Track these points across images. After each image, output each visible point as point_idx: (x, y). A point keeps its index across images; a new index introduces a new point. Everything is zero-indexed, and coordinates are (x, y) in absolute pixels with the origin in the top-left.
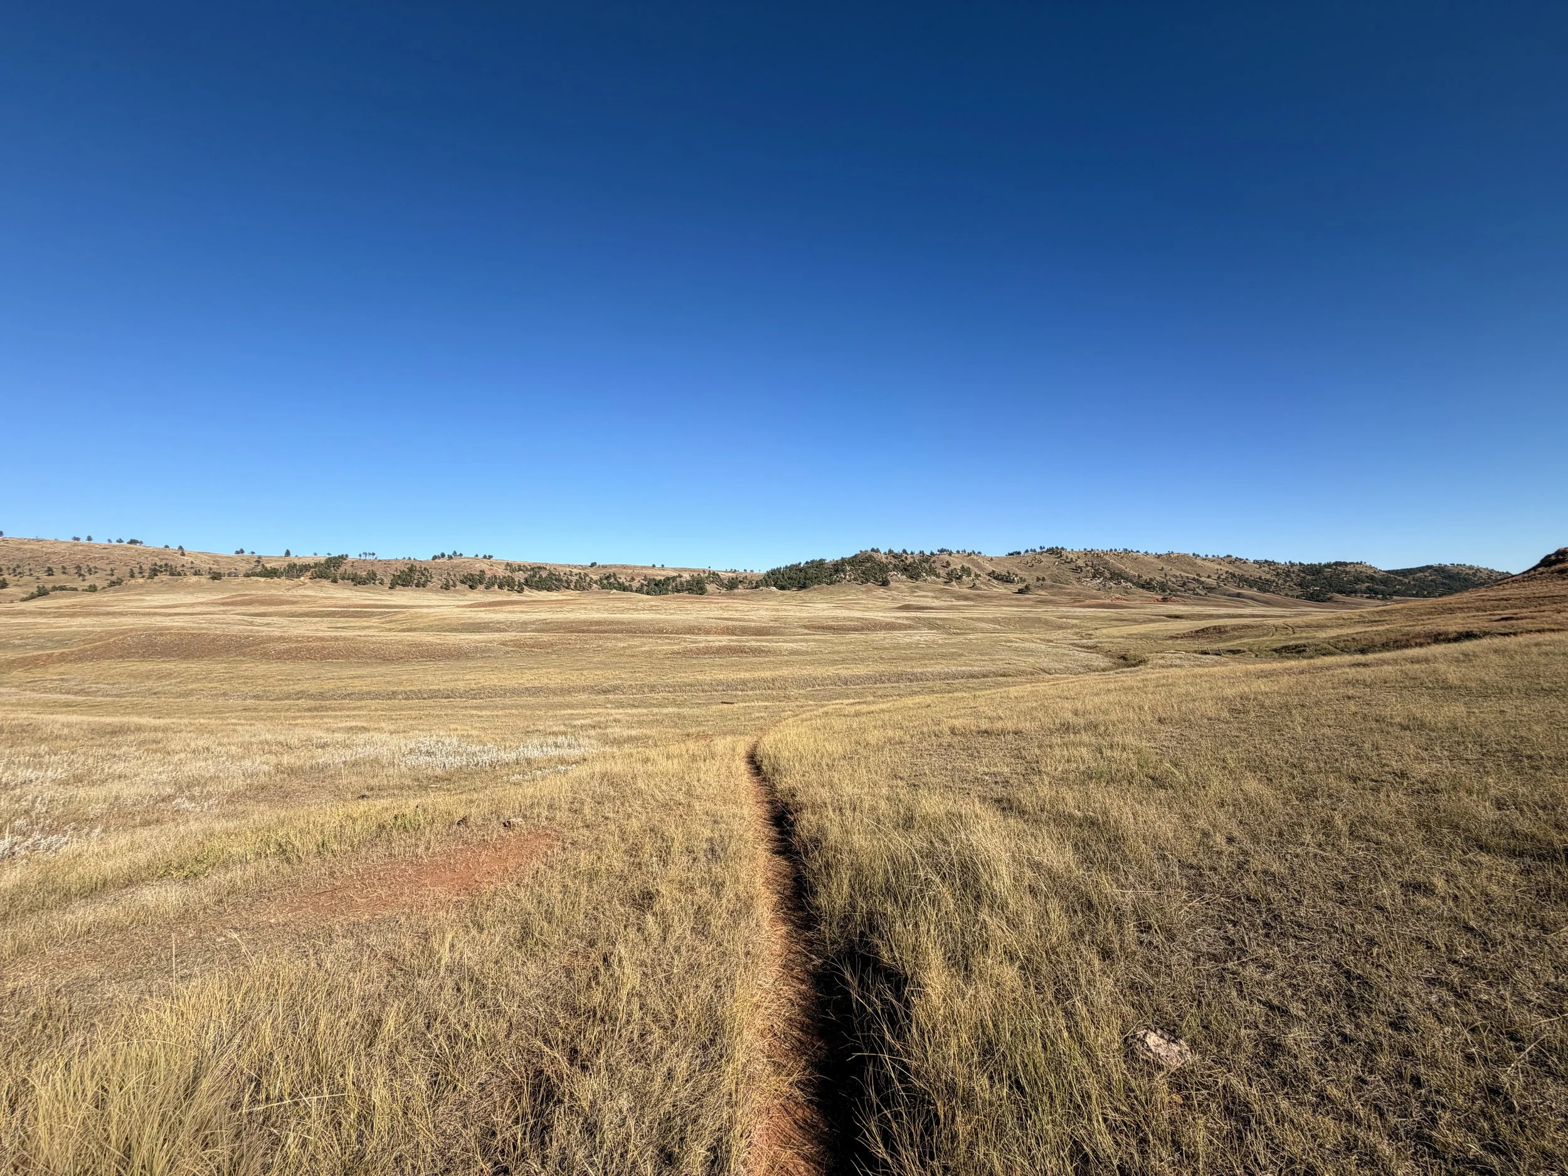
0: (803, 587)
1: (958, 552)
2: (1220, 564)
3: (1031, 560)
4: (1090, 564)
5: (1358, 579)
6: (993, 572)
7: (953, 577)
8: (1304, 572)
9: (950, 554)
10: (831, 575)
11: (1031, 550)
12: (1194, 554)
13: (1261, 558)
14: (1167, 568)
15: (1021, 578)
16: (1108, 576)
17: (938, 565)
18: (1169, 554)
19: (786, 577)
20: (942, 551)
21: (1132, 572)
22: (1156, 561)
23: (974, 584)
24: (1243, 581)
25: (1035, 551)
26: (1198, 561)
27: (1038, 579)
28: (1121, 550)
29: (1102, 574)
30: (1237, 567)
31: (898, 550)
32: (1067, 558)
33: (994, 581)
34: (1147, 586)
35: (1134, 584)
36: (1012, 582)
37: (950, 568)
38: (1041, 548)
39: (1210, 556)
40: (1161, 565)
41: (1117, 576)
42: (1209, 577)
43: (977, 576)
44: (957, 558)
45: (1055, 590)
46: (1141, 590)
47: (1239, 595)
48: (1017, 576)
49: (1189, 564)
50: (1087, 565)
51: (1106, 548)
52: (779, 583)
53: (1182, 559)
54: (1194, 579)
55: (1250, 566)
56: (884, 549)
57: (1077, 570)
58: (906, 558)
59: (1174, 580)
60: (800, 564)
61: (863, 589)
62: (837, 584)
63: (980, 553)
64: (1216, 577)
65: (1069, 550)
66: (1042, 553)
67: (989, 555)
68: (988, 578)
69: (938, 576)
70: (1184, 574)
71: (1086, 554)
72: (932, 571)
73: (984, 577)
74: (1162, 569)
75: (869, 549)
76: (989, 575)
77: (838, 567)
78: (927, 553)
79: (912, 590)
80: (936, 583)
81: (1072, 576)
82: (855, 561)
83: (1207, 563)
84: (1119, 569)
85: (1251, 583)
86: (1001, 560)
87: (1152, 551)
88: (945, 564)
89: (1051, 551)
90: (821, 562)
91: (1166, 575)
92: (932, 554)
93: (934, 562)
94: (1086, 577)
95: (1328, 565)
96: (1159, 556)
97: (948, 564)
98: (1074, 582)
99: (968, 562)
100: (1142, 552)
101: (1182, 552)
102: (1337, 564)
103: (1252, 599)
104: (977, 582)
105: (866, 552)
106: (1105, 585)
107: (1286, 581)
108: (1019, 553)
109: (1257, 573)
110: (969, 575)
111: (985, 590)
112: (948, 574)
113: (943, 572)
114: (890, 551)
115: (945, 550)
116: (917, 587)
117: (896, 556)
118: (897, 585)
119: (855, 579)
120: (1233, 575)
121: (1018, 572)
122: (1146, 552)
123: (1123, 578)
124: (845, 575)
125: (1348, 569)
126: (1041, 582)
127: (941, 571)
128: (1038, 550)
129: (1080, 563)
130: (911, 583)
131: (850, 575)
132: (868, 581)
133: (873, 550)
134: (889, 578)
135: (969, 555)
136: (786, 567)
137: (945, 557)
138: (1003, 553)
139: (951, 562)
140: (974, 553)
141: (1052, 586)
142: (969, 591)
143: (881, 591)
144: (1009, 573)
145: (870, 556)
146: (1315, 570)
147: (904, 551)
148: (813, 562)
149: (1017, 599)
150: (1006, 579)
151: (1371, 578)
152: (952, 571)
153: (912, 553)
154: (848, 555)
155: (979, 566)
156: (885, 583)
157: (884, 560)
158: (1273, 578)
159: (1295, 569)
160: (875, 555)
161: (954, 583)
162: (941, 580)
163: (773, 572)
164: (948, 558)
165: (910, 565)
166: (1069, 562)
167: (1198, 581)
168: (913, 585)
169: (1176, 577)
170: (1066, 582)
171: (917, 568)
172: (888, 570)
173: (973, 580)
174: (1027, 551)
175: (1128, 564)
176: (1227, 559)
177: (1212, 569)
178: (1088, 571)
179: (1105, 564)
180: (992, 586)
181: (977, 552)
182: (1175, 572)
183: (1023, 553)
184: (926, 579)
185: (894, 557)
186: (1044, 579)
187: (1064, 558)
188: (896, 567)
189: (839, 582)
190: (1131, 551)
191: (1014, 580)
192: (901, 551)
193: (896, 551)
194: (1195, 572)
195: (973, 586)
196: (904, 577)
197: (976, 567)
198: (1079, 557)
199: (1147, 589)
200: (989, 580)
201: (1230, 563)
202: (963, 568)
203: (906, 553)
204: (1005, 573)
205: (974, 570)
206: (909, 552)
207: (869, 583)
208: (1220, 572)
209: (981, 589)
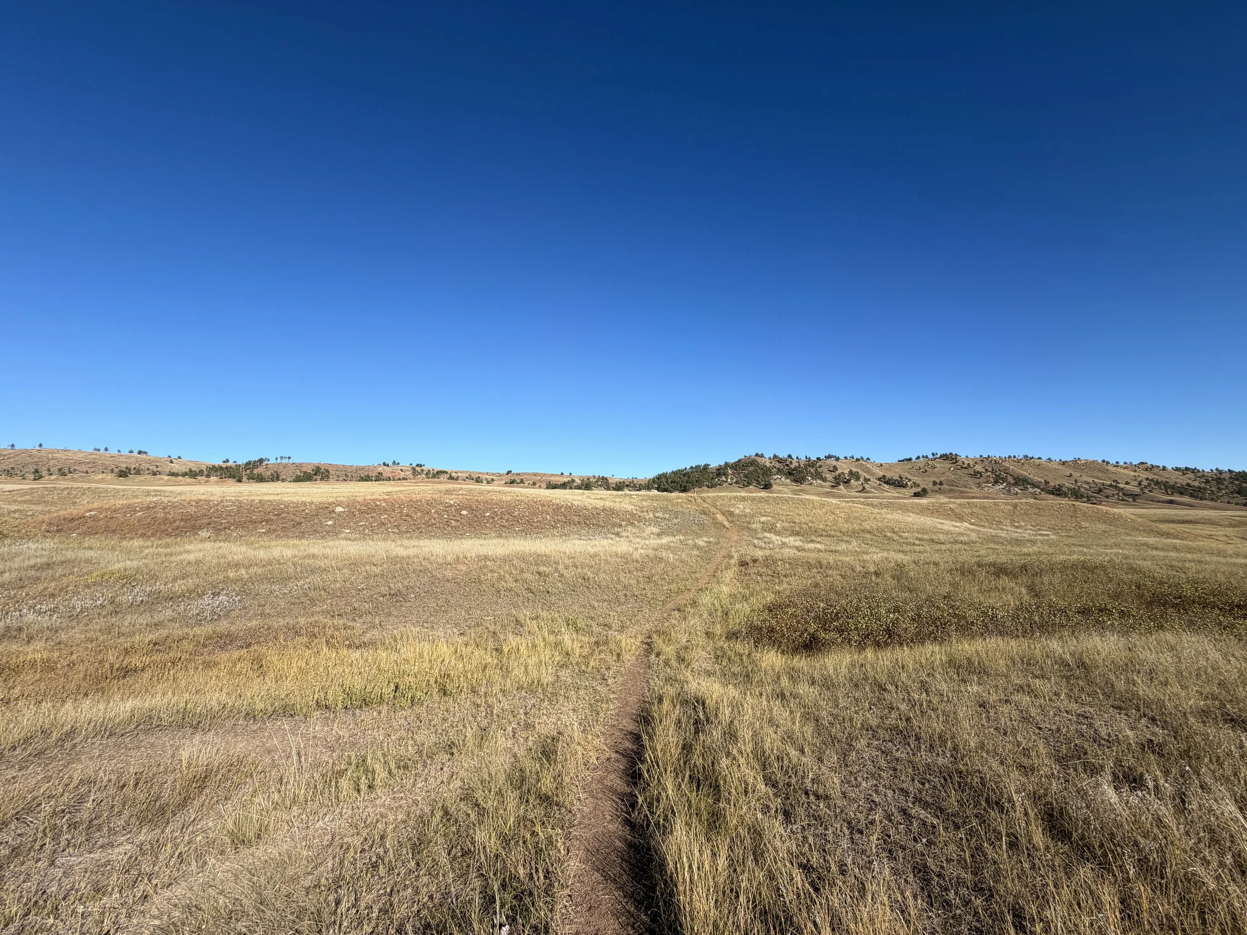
0: (684, 490)
1: (846, 458)
2: (1135, 471)
3: (926, 465)
4: (990, 469)
6: (884, 476)
7: (839, 480)
8: (1237, 480)
9: (838, 459)
10: (712, 479)
11: (923, 457)
12: (1103, 461)
13: (1182, 466)
14: (1076, 475)
15: (914, 483)
16: (1012, 481)
17: (824, 469)
18: (1075, 461)
19: (669, 480)
20: (829, 457)
21: (1036, 478)
22: (1061, 467)
23: (864, 488)
24: (1168, 487)
25: (927, 457)
26: (1110, 468)
27: (935, 483)
28: (1021, 457)
29: (1004, 480)
30: (1154, 474)
31: (783, 455)
32: (963, 463)
33: (885, 485)
34: (1058, 492)
35: (1042, 490)
36: (905, 486)
37: (837, 473)
38: (933, 454)
39: (1121, 463)
40: (1068, 471)
41: (1022, 482)
42: (1127, 483)
43: (866, 480)
44: (845, 463)
45: (956, 494)
46: (1052, 496)
47: (1171, 502)
48: (910, 480)
49: (1100, 471)
50: (986, 470)
51: (1004, 455)
52: (662, 486)
53: (1090, 466)
54: (1111, 486)
55: (1169, 473)
56: (768, 454)
57: (976, 475)
58: (791, 463)
59: (1087, 486)
60: (686, 469)
61: (743, 492)
62: (718, 487)
63: (868, 459)
64: (1136, 483)
65: (963, 456)
66: (935, 459)
67: (879, 461)
68: (878, 482)
69: (824, 480)
70: (1096, 480)
71: (982, 461)
72: (818, 475)
73: (874, 482)
74: (1071, 475)
75: (754, 455)
76: (879, 479)
77: (721, 472)
78: (814, 458)
79: (796, 493)
80: (822, 486)
81: (971, 481)
82: (738, 466)
83: (1126, 471)
84: (1022, 475)
85: (1182, 491)
86: (890, 466)
87: (1056, 457)
88: (831, 469)
89: (945, 457)
90: (705, 468)
91: (1076, 481)
92: (818, 459)
93: (820, 466)
94: (988, 482)
96: (1064, 463)
97: (835, 468)
98: (975, 487)
99: (857, 467)
100: (1044, 458)
101: (1091, 459)
104: (866, 486)
105: (750, 457)
106: (1009, 491)
107: (1220, 489)
108: (910, 459)
109: (1183, 480)
110: (858, 479)
111: (876, 494)
112: (835, 478)
114: (775, 456)
115: (832, 457)
116: (801, 491)
117: (780, 461)
118: (781, 488)
119: (736, 483)
120: (1157, 483)
121: (910, 477)
122: (1049, 459)
123: (1029, 484)
124: (727, 478)
126: (938, 486)
127: (828, 476)
128: (930, 456)
129: (978, 468)
130: (795, 487)
131: (732, 479)
132: (749, 484)
133: (757, 455)
134: (772, 481)
135: (858, 460)
136: (673, 472)
137: (832, 462)
138: (894, 460)
139: (838, 467)
140: (862, 458)
141: (951, 491)
142: (858, 494)
143: (762, 494)
144: (901, 478)
145: (754, 461)
147: (790, 456)
148: (698, 467)
150: (898, 484)
152: (839, 475)
153: (797, 458)
154: (732, 460)
155: (868, 471)
156: (767, 486)
157: (768, 464)
158: (1203, 485)
159: (1226, 476)
160: (759, 459)
161: (841, 487)
162: (828, 484)
163: (659, 477)
164: (835, 463)
165: (795, 469)
166: (965, 468)
167: (1116, 487)
168: (797, 488)
169: (1087, 483)
170: (965, 487)
171: (802, 472)
172: (771, 474)
173: (862, 484)
174: (918, 458)
175: (1030, 470)
176: (1141, 466)
177: (1128, 476)
178: (989, 476)
179: (1006, 471)
180: (884, 490)
181: (865, 459)
182: (1085, 478)
183: (914, 459)
184: (812, 483)
185: (778, 461)
186: (941, 483)
187: (960, 463)
188: (779, 471)
189: (720, 484)
190: (1033, 458)
191: (907, 484)
192: (786, 456)
193: (781, 456)
194: (1110, 478)
195: (862, 490)
196: (788, 480)
197: (865, 472)
198: (976, 463)
199: (1058, 495)
200: (880, 484)
201: (1147, 469)
202: (851, 471)
203: (792, 458)
204: (896, 477)
205: (863, 474)
206: (794, 457)
207: (751, 487)
208: (1139, 479)
209: (872, 493)
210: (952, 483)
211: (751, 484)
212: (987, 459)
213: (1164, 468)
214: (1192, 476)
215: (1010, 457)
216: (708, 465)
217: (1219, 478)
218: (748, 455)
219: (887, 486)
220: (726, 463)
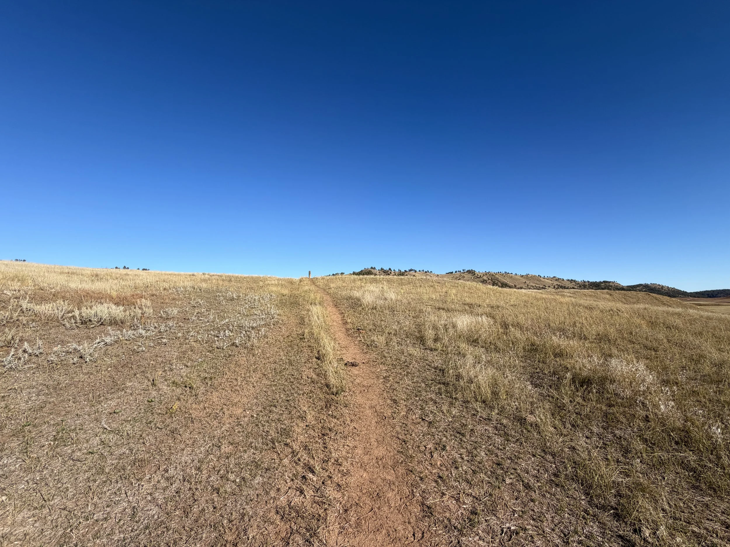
1: (420, 271)
2: (552, 281)
3: (460, 276)
4: (490, 279)
8: (591, 285)
9: (416, 271)
11: (458, 271)
12: (539, 276)
13: (570, 279)
14: (528, 282)
16: (500, 285)
18: (527, 275)
20: (411, 270)
21: (510, 283)
22: (521, 278)
25: (460, 271)
26: (542, 279)
28: (504, 272)
29: (497, 284)
30: (559, 282)
32: (478, 275)
38: (463, 270)
39: (546, 277)
40: (524, 280)
44: (419, 274)
49: (538, 280)
50: (488, 279)
51: (496, 271)
53: (533, 277)
55: (566, 281)
56: (378, 267)
57: (484, 281)
64: (553, 287)
65: (477, 272)
66: (464, 273)
67: (437, 273)
70: (536, 285)
71: (486, 274)
74: (525, 282)
75: (370, 268)
78: (403, 271)
83: (548, 281)
84: (504, 282)
87: (519, 273)
89: (469, 272)
91: (528, 285)
92: (405, 271)
95: (601, 282)
96: (522, 276)
99: (425, 276)
100: (514, 274)
101: (534, 274)
102: (604, 282)
105: (368, 268)
108: (452, 273)
109: (571, 285)
114: (382, 269)
115: (413, 270)
120: (561, 286)
122: (516, 274)
123: (508, 286)
125: (611, 284)
128: (462, 271)
129: (485, 278)
133: (372, 268)
135: (426, 272)
137: (413, 273)
138: (444, 273)
139: (416, 276)
140: (428, 271)
145: (370, 271)
146: (596, 284)
147: (390, 269)
151: (622, 289)
153: (394, 270)
154: (357, 270)
157: (378, 273)
158: (578, 288)
160: (373, 270)
166: (479, 278)
174: (456, 272)
175: (508, 279)
176: (554, 278)
177: (549, 283)
178: (490, 282)
179: (497, 279)
181: (430, 272)
182: (531, 284)
183: (454, 273)
185: (384, 272)
187: (476, 275)
190: (508, 273)
192: (388, 269)
193: (385, 269)
194: (542, 284)
198: (484, 275)
201: (556, 280)
203: (391, 270)
206: (392, 270)
208: (554, 285)
212: (488, 273)
213: (563, 280)
214: (574, 283)
215: (498, 272)
216: (343, 273)
217: (585, 285)
218: (366, 268)
220: (354, 272)
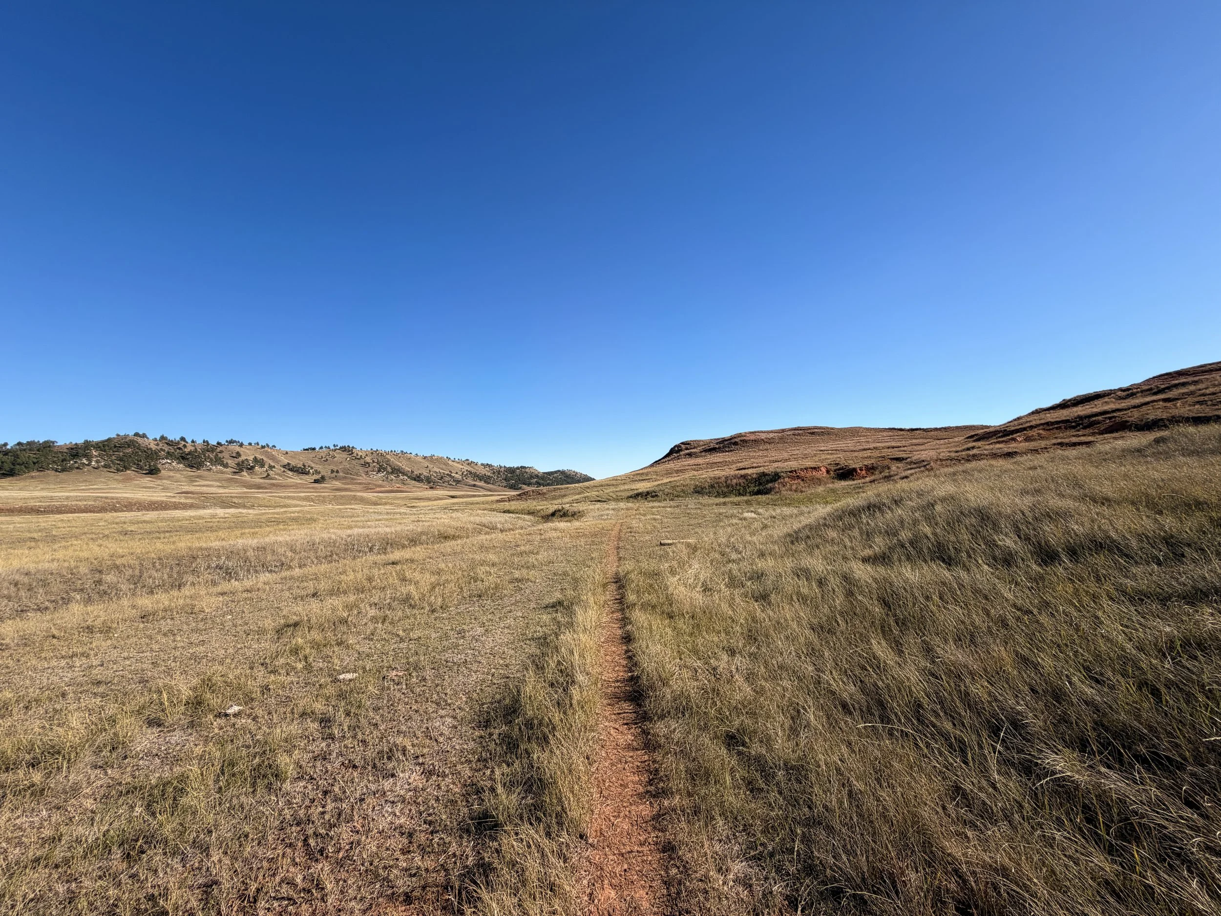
1: (250, 444)
2: (463, 465)
3: (327, 455)
4: (376, 460)
5: (532, 477)
6: (289, 464)
7: (241, 467)
8: (507, 472)
9: (241, 445)
10: (63, 460)
11: (326, 447)
12: (447, 458)
13: (485, 462)
14: (431, 466)
15: (316, 471)
16: (389, 469)
17: (226, 455)
18: (432, 457)
20: (231, 442)
21: (406, 468)
22: (422, 461)
23: (268, 475)
24: (476, 476)
25: (329, 448)
26: (450, 462)
27: (332, 471)
28: (399, 452)
29: (385, 469)
30: (472, 467)
31: (173, 437)
32: (357, 455)
33: (289, 472)
34: (418, 479)
35: (409, 477)
36: (307, 473)
37: (240, 459)
38: (334, 446)
39: (457, 460)
40: (426, 464)
41: (396, 471)
42: (457, 473)
43: (271, 467)
44: (249, 449)
45: (348, 481)
46: (414, 482)
47: (474, 485)
48: (312, 468)
49: (444, 464)
50: (373, 462)
51: (388, 450)
53: (440, 460)
54: (448, 475)
55: (478, 467)
56: (153, 435)
57: (366, 465)
58: (185, 446)
60: (6, 444)
61: (116, 477)
62: (75, 471)
63: (274, 446)
64: (460, 473)
65: (358, 449)
66: (335, 450)
67: (285, 449)
68: (283, 469)
69: (226, 466)
70: (441, 471)
71: (372, 453)
72: (219, 461)
73: (278, 469)
74: (427, 467)
75: (131, 433)
76: (284, 466)
77: (77, 452)
78: (213, 442)
79: (191, 480)
80: (222, 473)
81: (362, 470)
82: (105, 446)
83: (455, 464)
84: (398, 466)
85: (481, 478)
86: (296, 453)
87: (421, 454)
88: (234, 455)
89: (344, 449)
90: (47, 446)
91: (430, 471)
92: (219, 443)
93: (221, 452)
94: (373, 471)
95: (518, 468)
96: (425, 458)
97: (238, 455)
98: (363, 475)
99: (261, 454)
100: (414, 454)
101: (440, 456)
102: (522, 467)
103: (482, 488)
104: (271, 473)
105: (126, 436)
106: (387, 478)
107: (498, 477)
108: (314, 449)
109: (483, 471)
110: (262, 466)
111: (280, 480)
112: (238, 464)
113: (231, 462)
114: (163, 438)
115: (235, 442)
116: (198, 477)
117: (170, 443)
118: (171, 474)
119: (105, 466)
120: (471, 473)
121: (313, 465)
122: (416, 454)
123: (401, 472)
124: (90, 461)
125: (527, 470)
126: (335, 474)
127: (230, 462)
128: (332, 447)
129: (368, 459)
130: (189, 472)
131: (97, 462)
132: (126, 468)
133: (137, 434)
134: (159, 466)
135: (263, 447)
137: (235, 448)
138: (299, 449)
139: (242, 453)
140: (268, 446)
141: (345, 478)
142: (262, 481)
143: (147, 480)
144: (304, 466)
145: (132, 441)
146: (512, 470)
147: (183, 439)
149: (313, 488)
150: (301, 471)
151: (537, 476)
152: (243, 462)
153: (193, 442)
154: (96, 438)
155: (273, 458)
156: (153, 472)
157: (153, 446)
158: (492, 475)
159: (502, 469)
160: (140, 440)
161: (244, 473)
162: (229, 470)
164: (238, 449)
165: (190, 453)
166: (358, 459)
167: (450, 476)
168: (192, 474)
169: (437, 473)
170: (357, 475)
171: (199, 457)
172: (158, 458)
173: (267, 471)
174: (321, 448)
175: (404, 462)
176: (466, 462)
177: (458, 468)
178: (374, 466)
179: (388, 462)
180: (288, 477)
181: (271, 446)
182: (436, 469)
183: (317, 449)
184: (211, 469)
185: (167, 444)
186: (337, 472)
187: (355, 455)
188: (169, 455)
189: (77, 468)
190: (406, 453)
191: (309, 471)
192: (177, 439)
193: (171, 438)
194: (448, 470)
195: (267, 477)
196: (181, 465)
197: (270, 459)
198: (367, 455)
199: (418, 481)
200: (284, 471)
201: (468, 464)
202: (255, 459)
203: (185, 441)
204: (300, 465)
205: (268, 462)
206: (189, 440)
207: (128, 472)
208: (463, 470)
209: (276, 479)
210: (347, 472)
211: (129, 469)
213: (477, 464)
214: (488, 469)
216: (53, 442)
217: (499, 471)
218: (122, 434)
219: (291, 473)
220: (86, 441)
